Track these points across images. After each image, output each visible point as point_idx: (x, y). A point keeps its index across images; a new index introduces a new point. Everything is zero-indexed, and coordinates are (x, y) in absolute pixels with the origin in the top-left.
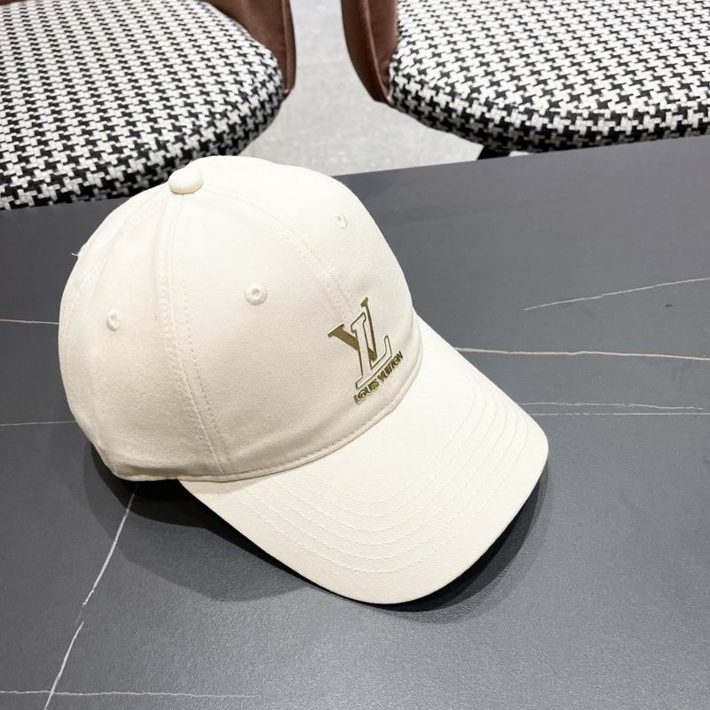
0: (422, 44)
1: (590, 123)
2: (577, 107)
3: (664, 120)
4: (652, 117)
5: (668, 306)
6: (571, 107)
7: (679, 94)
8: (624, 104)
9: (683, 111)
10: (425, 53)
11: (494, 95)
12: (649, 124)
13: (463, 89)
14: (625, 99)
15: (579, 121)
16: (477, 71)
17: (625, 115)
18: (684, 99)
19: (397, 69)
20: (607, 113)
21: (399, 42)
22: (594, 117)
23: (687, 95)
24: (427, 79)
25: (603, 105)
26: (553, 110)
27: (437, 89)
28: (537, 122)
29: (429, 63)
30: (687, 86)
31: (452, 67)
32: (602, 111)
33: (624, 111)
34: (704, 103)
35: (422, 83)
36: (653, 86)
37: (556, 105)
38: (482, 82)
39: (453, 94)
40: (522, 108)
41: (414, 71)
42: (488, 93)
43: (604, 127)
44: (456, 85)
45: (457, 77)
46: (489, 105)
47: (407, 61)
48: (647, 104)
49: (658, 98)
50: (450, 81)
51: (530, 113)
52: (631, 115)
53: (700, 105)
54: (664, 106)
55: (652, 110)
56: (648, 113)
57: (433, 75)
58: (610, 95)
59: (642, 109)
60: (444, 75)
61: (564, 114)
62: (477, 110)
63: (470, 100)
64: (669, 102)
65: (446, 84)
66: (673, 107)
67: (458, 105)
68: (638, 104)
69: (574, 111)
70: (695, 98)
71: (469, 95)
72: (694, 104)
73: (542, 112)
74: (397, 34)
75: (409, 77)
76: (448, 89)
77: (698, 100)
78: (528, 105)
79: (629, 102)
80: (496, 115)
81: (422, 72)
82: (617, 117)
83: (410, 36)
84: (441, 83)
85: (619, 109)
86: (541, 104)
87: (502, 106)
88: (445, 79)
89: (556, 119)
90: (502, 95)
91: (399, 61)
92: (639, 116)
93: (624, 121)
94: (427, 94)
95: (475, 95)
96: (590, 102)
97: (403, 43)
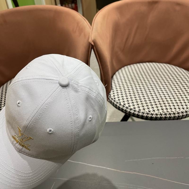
0: (115, 92)
1: (147, 115)
2: (144, 111)
3: (162, 115)
4: (160, 115)
5: (153, 164)
6: (143, 111)
7: (165, 111)
8: (154, 112)
9: (166, 114)
10: (116, 94)
11: (128, 106)
12: (159, 116)
13: (122, 104)
14: (154, 111)
15: (144, 114)
16: (125, 100)
17: (154, 114)
18: (166, 112)
19: (110, 97)
20: (150, 113)
21: (111, 90)
22: (148, 114)
23: (167, 111)
24: (115, 100)
25: (149, 111)
26: (140, 111)
27: (117, 102)
28: (136, 113)
29: (116, 97)
30: (167, 109)
31: (121, 98)
32: (149, 113)
33: (154, 113)
34: (170, 113)
35: (115, 101)
36: (160, 108)
37: (140, 110)
38: (126, 103)
39: (120, 104)
40: (133, 110)
41: (113, 98)
42: (127, 105)
43: (150, 116)
44: (121, 103)
45: (121, 101)
46: (127, 108)
47: (112, 95)
48: (158, 112)
49: (161, 111)
50: (120, 101)
51: (135, 111)
52: (155, 114)
53: (169, 113)
54: (162, 113)
55: (159, 114)
56: (158, 114)
57: (117, 99)
58: (151, 109)
59: (157, 113)
60: (119, 100)
61: (141, 112)
62: (125, 108)
63: (123, 106)
64: (163, 112)
65: (119, 102)
66: (164, 113)
67: (121, 107)
68: (156, 112)
69: (144, 112)
70: (168, 112)
71: (123, 105)
72: (168, 113)
73: (137, 111)
74: (111, 88)
75: (112, 99)
76: (119, 103)
77: (169, 112)
78: (134, 109)
79: (155, 111)
80: (128, 110)
81: (115, 98)
82: (152, 114)
83: (113, 89)
84: (118, 102)
85: (153, 113)
86: (137, 109)
87: (129, 108)
88: (119, 101)
89: (140, 113)
90: (129, 106)
91: (110, 95)
92: (157, 114)
93: (154, 115)
94: (115, 103)
95: (124, 105)
96: (147, 110)
97: (112, 91)
